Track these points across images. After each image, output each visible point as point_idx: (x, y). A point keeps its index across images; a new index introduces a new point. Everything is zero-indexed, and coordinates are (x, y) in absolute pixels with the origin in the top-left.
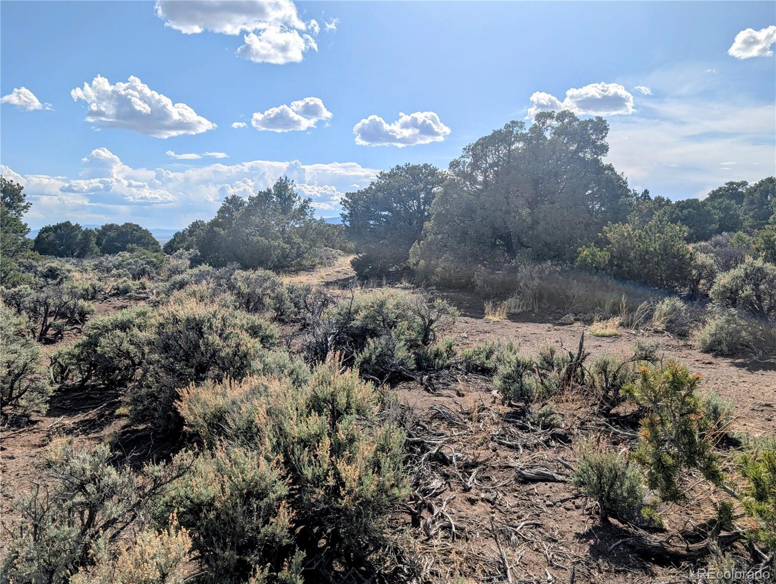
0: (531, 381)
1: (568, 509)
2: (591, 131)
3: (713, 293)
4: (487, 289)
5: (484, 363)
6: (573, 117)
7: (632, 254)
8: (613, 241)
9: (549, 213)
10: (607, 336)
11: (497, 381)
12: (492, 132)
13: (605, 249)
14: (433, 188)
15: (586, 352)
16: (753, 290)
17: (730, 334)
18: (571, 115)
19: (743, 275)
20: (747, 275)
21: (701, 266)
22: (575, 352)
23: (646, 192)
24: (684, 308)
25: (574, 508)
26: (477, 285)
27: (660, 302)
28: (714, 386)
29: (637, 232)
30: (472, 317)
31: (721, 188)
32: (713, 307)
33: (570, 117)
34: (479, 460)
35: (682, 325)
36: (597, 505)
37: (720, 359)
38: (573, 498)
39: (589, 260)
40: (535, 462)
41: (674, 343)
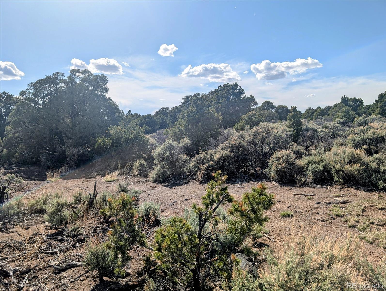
0: (67, 213)
1: (82, 280)
2: (100, 81)
3: (155, 156)
4: (48, 163)
5: (42, 207)
6: (90, 73)
7: (122, 140)
8: (113, 135)
9: (81, 121)
10: (112, 181)
11: (46, 217)
12: (45, 77)
13: (109, 138)
14: (11, 106)
15: (98, 191)
16: (169, 153)
17: (163, 173)
18: (89, 72)
19: (165, 147)
20: (167, 147)
21: (152, 144)
22: (92, 193)
23: (130, 111)
24: (145, 163)
25: (86, 278)
26: (42, 162)
27: (135, 162)
28: (156, 197)
29: (124, 130)
30: (39, 180)
31: (159, 110)
32: (156, 162)
33: (89, 73)
34: (31, 267)
35: (145, 171)
36: (97, 273)
37: (159, 184)
38: (85, 273)
39: (102, 144)
40: (66, 259)
41: (142, 180)
